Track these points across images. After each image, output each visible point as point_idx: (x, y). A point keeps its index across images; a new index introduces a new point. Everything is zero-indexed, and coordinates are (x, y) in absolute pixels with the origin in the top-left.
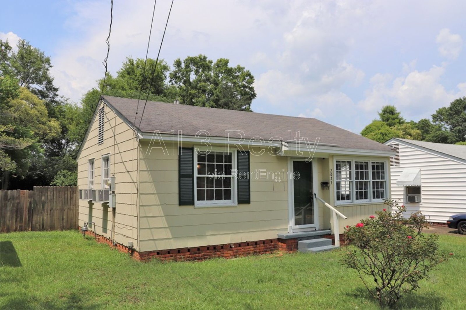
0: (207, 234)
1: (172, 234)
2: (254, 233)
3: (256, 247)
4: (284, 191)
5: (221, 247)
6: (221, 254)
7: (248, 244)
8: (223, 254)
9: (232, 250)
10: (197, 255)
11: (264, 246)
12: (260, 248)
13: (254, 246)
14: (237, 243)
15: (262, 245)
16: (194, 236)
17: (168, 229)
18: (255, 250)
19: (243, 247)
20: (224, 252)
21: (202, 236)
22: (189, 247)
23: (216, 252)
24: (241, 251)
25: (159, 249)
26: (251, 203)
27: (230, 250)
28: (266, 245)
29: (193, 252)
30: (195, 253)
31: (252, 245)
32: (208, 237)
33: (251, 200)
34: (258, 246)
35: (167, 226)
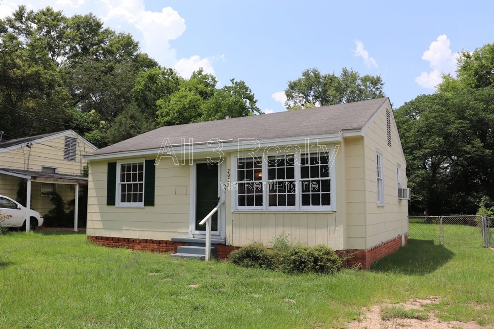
0: (123, 229)
1: (103, 226)
2: (158, 233)
3: (159, 246)
4: (186, 194)
5: (132, 241)
6: (132, 246)
7: (152, 241)
8: (134, 246)
9: (141, 245)
10: (117, 244)
11: (167, 246)
12: (163, 247)
13: (158, 245)
14: (145, 240)
15: (164, 245)
16: (115, 229)
17: (101, 222)
18: (158, 248)
19: (148, 244)
20: (135, 245)
21: (120, 229)
22: (112, 236)
23: (129, 244)
24: (147, 247)
25: (97, 235)
26: (155, 205)
27: (139, 245)
28: (168, 245)
29: (115, 241)
30: (116, 243)
31: (156, 243)
32: (124, 231)
33: (155, 203)
34: (161, 245)
35: (100, 220)
